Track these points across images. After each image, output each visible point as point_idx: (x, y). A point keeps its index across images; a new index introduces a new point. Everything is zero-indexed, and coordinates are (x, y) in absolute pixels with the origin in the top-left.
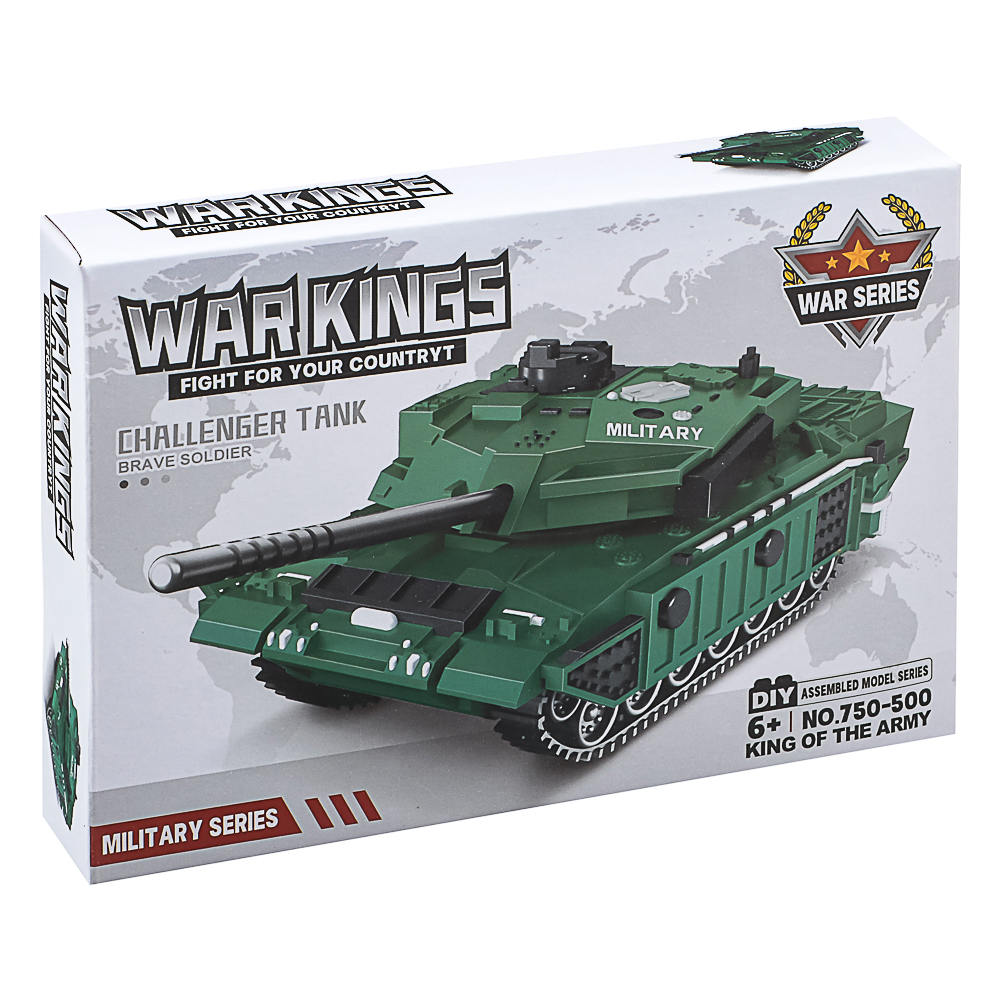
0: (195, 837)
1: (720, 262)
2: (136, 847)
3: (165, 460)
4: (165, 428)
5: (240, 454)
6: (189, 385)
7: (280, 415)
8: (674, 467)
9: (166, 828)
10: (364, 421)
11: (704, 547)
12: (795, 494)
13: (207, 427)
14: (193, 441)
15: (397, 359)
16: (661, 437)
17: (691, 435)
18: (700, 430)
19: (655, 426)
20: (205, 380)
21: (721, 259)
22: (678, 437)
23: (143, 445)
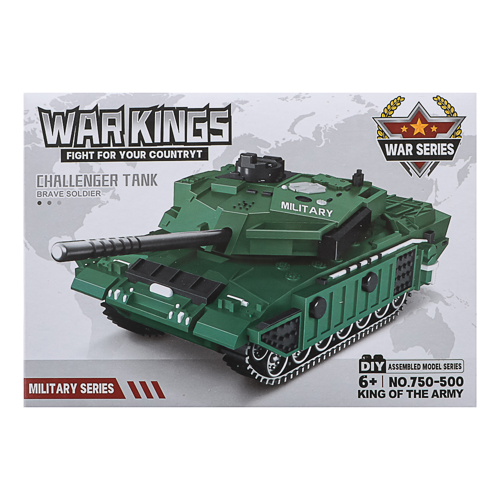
0: (74, 392)
1: (343, 122)
2: (45, 392)
3: (59, 193)
4: (59, 176)
5: (95, 194)
6: (71, 156)
7: (115, 176)
8: (317, 230)
9: (60, 385)
10: (156, 185)
11: (334, 276)
12: (383, 254)
13: (79, 178)
14: (72, 185)
15: (173, 154)
16: (310, 212)
17: (327, 214)
18: (331, 211)
19: (307, 207)
20: (78, 154)
21: (343, 120)
22: (320, 214)
23: (48, 184)
